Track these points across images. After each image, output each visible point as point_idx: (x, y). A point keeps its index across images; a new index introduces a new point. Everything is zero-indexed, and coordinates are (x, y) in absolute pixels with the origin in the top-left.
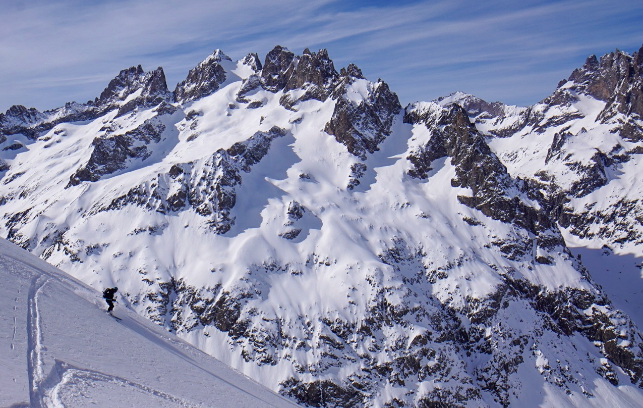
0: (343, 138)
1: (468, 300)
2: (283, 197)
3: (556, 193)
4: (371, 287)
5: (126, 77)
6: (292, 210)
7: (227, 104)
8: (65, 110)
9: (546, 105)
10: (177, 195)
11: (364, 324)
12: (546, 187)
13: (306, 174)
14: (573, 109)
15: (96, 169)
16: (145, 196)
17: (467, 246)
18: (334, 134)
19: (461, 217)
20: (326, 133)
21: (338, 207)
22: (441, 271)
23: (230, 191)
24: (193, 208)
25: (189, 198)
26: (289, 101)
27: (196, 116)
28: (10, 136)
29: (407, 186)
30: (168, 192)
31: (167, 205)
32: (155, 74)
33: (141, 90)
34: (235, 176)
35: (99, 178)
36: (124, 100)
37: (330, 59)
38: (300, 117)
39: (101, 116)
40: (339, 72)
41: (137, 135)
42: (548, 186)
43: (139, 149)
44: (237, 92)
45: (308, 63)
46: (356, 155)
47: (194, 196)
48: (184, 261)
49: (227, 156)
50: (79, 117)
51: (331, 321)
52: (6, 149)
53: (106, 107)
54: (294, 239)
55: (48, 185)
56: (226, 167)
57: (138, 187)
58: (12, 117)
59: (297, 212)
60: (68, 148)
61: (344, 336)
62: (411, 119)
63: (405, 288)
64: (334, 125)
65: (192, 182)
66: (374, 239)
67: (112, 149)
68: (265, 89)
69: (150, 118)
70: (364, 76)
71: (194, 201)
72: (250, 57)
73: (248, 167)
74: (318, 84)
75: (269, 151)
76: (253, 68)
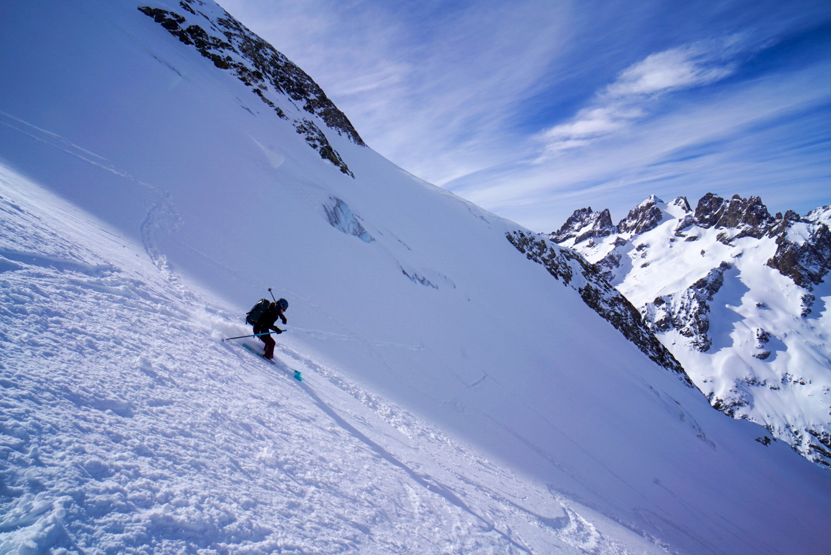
0: (788, 272)
2: (744, 321)
5: (579, 215)
6: (760, 336)
7: (668, 238)
10: (663, 320)
13: (761, 304)
18: (778, 268)
20: (769, 267)
21: (798, 333)
23: (705, 318)
24: (677, 329)
25: (672, 322)
26: (726, 238)
27: (645, 247)
30: (656, 317)
32: (603, 214)
33: (592, 225)
34: (706, 306)
36: (579, 231)
37: (764, 205)
38: (740, 252)
40: (773, 215)
41: (604, 263)
44: (675, 228)
45: (739, 207)
46: (803, 287)
47: (676, 321)
49: (696, 289)
51: (818, 433)
53: (565, 236)
54: (765, 359)
56: (698, 299)
59: (764, 337)
64: (777, 261)
65: (673, 310)
68: (698, 226)
69: (611, 250)
70: (802, 219)
71: (677, 325)
72: (679, 200)
73: (711, 297)
74: (753, 225)
75: (723, 283)
76: (684, 208)
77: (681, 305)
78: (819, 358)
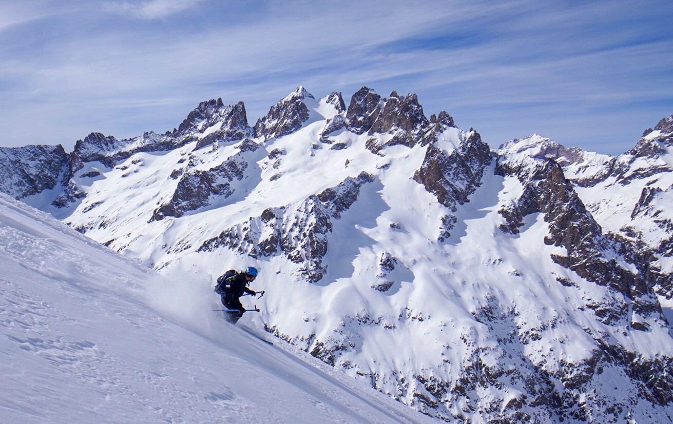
0: (433, 188)
1: (562, 364)
2: (374, 246)
3: (643, 250)
4: (465, 346)
5: (205, 109)
6: (384, 262)
7: (311, 144)
8: (143, 140)
9: (632, 156)
10: (269, 240)
11: (459, 384)
12: (632, 243)
13: (396, 224)
14: (660, 162)
15: (180, 205)
16: (237, 239)
17: (561, 308)
18: (423, 183)
19: (555, 277)
20: (415, 181)
21: (430, 260)
22: (534, 332)
23: (322, 239)
24: (285, 254)
25: (280, 243)
26: (376, 145)
27: (279, 154)
28: (88, 163)
29: (498, 241)
30: (260, 237)
31: (259, 249)
32: (236, 108)
33: (220, 123)
34: (327, 224)
35: (183, 214)
36: (203, 133)
37: (420, 104)
38: (387, 162)
39: (178, 148)
40: (429, 119)
41: (221, 171)
42: (634, 242)
43: (222, 186)
44: (322, 131)
45: (396, 107)
46: (446, 206)
47: (286, 242)
48: (277, 308)
49: (319, 201)
50: (157, 147)
51: (425, 379)
52: (84, 176)
53: (184, 139)
54: (386, 291)
55: (128, 217)
56: (318, 214)
57: (230, 230)
58: (90, 144)
59: (389, 264)
60: (146, 179)
61: (438, 395)
62: (503, 171)
63: (500, 349)
64: (424, 173)
65: (283, 227)
66: (467, 295)
67: (197, 185)
68: (350, 130)
69: (233, 155)
70: (455, 123)
71: (287, 247)
72: (333, 96)
73: (338, 214)
74: (406, 129)
75: (358, 197)
76: (337, 108)
77: (294, 220)
78: (444, 288)
